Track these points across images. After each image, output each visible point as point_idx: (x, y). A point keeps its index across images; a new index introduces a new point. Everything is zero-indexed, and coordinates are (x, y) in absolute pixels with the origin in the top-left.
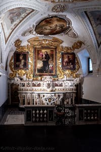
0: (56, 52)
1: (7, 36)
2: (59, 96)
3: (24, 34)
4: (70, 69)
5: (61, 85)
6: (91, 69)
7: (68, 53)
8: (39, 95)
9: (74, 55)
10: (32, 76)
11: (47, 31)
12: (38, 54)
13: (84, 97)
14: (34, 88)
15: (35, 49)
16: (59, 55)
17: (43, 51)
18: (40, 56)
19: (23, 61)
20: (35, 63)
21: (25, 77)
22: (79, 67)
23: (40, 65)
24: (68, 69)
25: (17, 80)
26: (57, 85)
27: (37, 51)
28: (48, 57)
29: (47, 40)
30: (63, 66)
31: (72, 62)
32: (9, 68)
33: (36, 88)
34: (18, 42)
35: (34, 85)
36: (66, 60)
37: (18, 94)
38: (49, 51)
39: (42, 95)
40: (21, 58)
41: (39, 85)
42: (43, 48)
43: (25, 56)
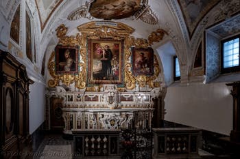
0: (123, 47)
1: (44, 19)
2: (127, 116)
3: (71, 17)
4: (146, 74)
5: (130, 99)
6: (178, 74)
7: (141, 49)
8: (95, 114)
9: (151, 51)
10: (84, 84)
11: (109, 13)
13: (166, 118)
14: (88, 103)
15: (90, 41)
16: (128, 51)
17: (103, 44)
18: (98, 53)
19: (70, 60)
20: (90, 63)
21: (73, 85)
22: (160, 71)
23: (97, 66)
24: (141, 73)
25: (60, 91)
26: (123, 99)
27: (93, 46)
28: (109, 54)
29: (109, 28)
30: (134, 69)
31: (148, 63)
32: (47, 71)
33: (92, 103)
34: (61, 30)
35: (88, 99)
36: (139, 59)
37: (62, 112)
38: (111, 45)
39: (99, 115)
40: (67, 55)
41: (96, 99)
42: (103, 39)
43: (74, 53)
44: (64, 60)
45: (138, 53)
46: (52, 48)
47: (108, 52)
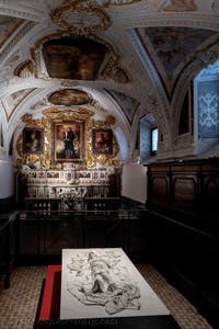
0: (84, 129)
1: (9, 113)
2: (82, 191)
4: (105, 153)
5: (88, 176)
6: (155, 148)
7: (102, 130)
8: (54, 189)
10: (48, 162)
12: (58, 131)
13: (123, 194)
14: (49, 179)
15: (53, 124)
16: (88, 132)
17: (66, 127)
18: (61, 134)
19: (36, 141)
20: (54, 144)
21: (39, 161)
22: (118, 150)
23: (60, 147)
24: (101, 153)
25: (26, 169)
26: (82, 176)
27: (56, 128)
28: (71, 135)
29: (71, 113)
32: (15, 152)
33: (52, 179)
34: (26, 118)
35: (50, 176)
36: (99, 139)
37: (27, 187)
38: (73, 127)
39: (58, 190)
40: (33, 137)
41: (57, 176)
42: (65, 122)
43: (39, 135)
44: (31, 141)
45: (98, 134)
46: (20, 131)
47: (70, 133)
